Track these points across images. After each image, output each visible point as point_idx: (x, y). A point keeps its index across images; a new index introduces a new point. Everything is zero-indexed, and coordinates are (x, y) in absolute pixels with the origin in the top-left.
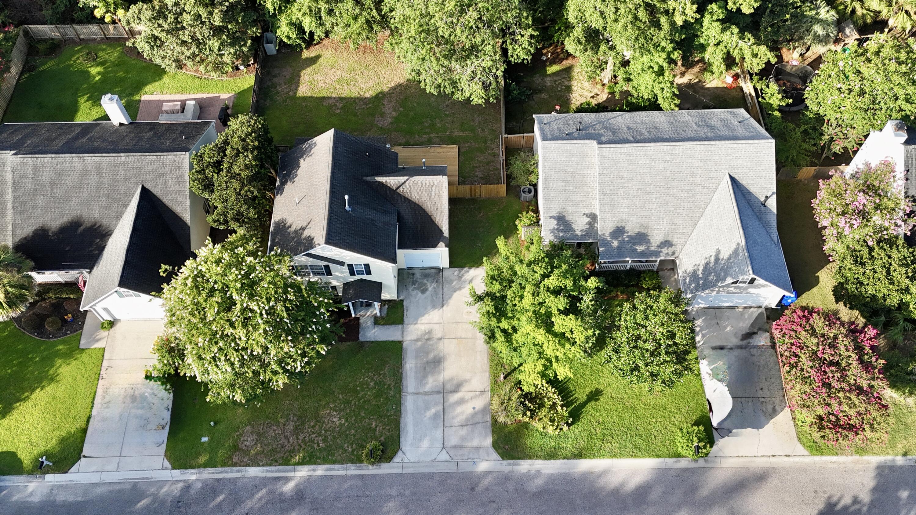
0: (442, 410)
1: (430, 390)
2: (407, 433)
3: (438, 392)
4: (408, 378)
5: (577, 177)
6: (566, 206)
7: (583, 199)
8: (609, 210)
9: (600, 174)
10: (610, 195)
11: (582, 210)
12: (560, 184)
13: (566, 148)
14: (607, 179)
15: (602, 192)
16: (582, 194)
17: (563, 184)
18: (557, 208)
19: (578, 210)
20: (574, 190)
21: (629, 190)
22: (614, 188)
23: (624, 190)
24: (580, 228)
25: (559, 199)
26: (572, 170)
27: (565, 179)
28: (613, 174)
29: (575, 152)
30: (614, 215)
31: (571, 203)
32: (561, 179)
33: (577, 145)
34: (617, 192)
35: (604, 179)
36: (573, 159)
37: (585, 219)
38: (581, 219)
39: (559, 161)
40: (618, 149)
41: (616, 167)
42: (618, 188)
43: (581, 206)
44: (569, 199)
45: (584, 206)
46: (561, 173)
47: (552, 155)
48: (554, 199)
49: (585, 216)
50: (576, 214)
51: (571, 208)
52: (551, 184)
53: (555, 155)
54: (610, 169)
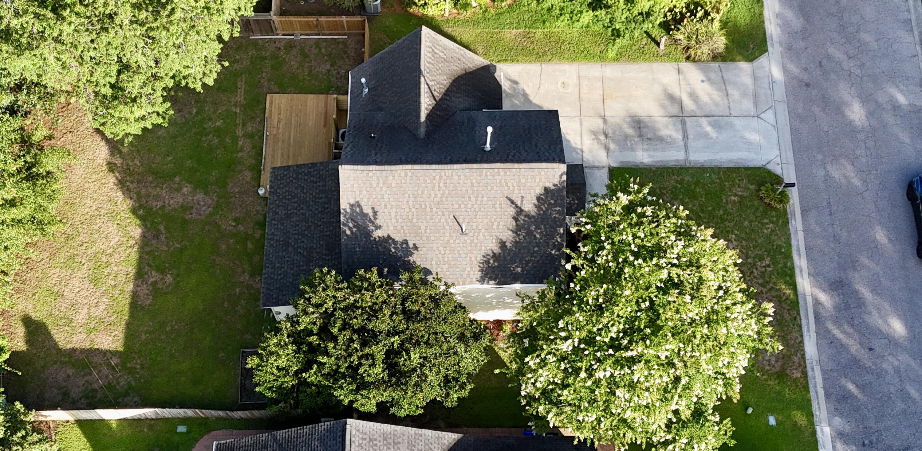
0: (708, 119)
1: (681, 132)
2: (742, 159)
3: (683, 123)
4: (665, 159)
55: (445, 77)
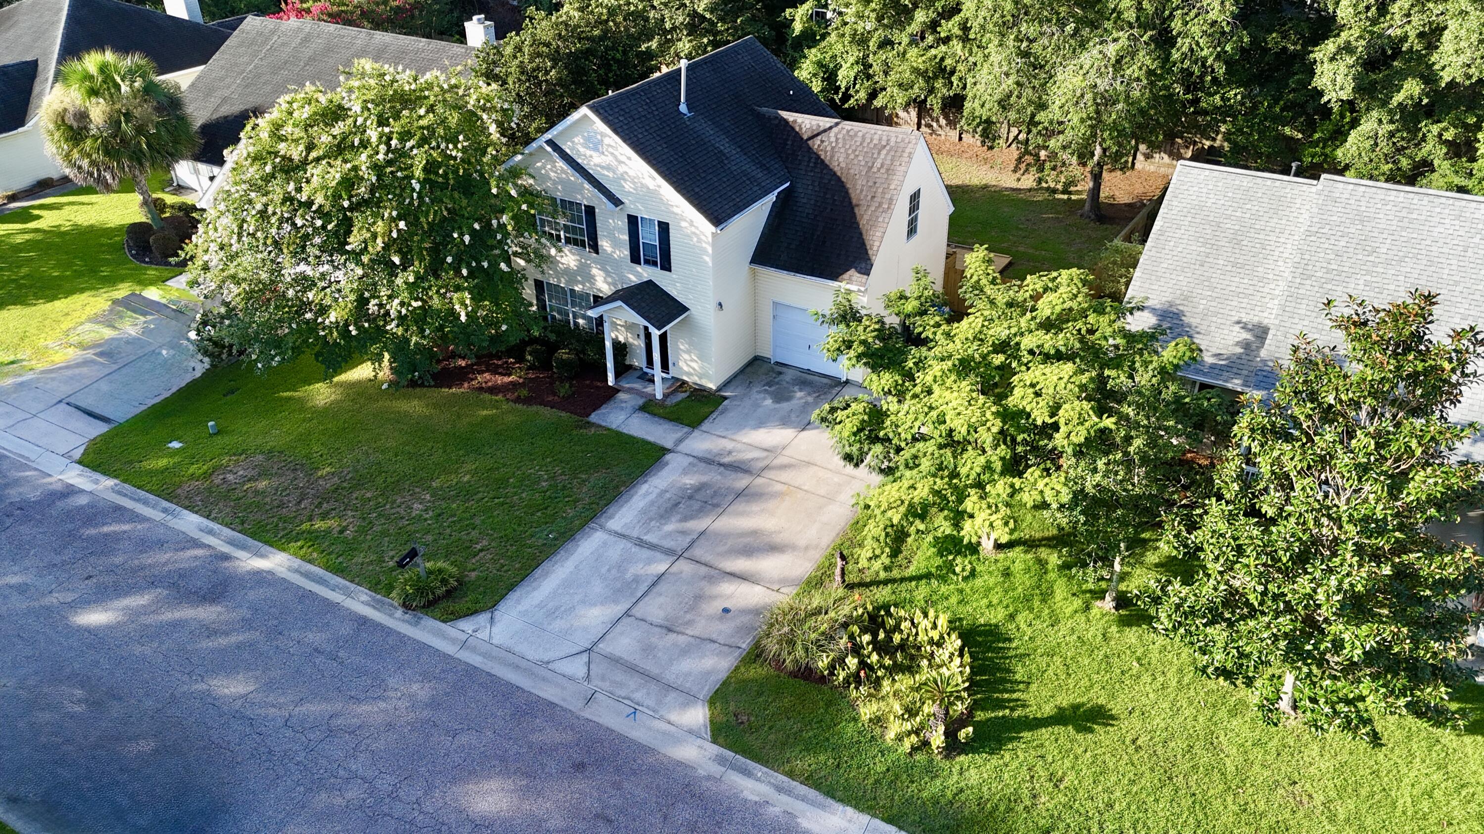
0: (647, 583)
1: (655, 541)
3: (669, 552)
4: (627, 506)
5: (1244, 243)
6: (1194, 295)
7: (1246, 291)
8: (1309, 313)
9: (1309, 233)
10: (1323, 280)
11: (1233, 313)
12: (1194, 248)
13: (1237, 182)
14: (1326, 246)
15: (1300, 271)
16: (1246, 281)
17: (1202, 249)
18: (1167, 294)
19: (1221, 311)
20: (1229, 268)
21: (1385, 281)
22: (1340, 268)
23: (1368, 278)
24: (1215, 351)
25: (1181, 278)
26: (1237, 227)
27: (1213, 242)
28: (1346, 239)
29: (1260, 195)
30: (1320, 327)
31: (1209, 293)
32: (1201, 240)
33: (1269, 182)
34: (1347, 280)
35: (1317, 244)
36: (1249, 206)
37: (1234, 334)
38: (1225, 332)
39: (1209, 204)
40: (1379, 191)
41: (1360, 227)
42: (1351, 270)
43: (1234, 303)
44: (1206, 283)
45: (1243, 305)
46: (1207, 227)
47: (1195, 189)
48: (1168, 275)
49: (1237, 328)
50: (1214, 319)
51: (1204, 302)
52: (1172, 244)
53: (1205, 190)
54: (1342, 229)
55: (843, 165)
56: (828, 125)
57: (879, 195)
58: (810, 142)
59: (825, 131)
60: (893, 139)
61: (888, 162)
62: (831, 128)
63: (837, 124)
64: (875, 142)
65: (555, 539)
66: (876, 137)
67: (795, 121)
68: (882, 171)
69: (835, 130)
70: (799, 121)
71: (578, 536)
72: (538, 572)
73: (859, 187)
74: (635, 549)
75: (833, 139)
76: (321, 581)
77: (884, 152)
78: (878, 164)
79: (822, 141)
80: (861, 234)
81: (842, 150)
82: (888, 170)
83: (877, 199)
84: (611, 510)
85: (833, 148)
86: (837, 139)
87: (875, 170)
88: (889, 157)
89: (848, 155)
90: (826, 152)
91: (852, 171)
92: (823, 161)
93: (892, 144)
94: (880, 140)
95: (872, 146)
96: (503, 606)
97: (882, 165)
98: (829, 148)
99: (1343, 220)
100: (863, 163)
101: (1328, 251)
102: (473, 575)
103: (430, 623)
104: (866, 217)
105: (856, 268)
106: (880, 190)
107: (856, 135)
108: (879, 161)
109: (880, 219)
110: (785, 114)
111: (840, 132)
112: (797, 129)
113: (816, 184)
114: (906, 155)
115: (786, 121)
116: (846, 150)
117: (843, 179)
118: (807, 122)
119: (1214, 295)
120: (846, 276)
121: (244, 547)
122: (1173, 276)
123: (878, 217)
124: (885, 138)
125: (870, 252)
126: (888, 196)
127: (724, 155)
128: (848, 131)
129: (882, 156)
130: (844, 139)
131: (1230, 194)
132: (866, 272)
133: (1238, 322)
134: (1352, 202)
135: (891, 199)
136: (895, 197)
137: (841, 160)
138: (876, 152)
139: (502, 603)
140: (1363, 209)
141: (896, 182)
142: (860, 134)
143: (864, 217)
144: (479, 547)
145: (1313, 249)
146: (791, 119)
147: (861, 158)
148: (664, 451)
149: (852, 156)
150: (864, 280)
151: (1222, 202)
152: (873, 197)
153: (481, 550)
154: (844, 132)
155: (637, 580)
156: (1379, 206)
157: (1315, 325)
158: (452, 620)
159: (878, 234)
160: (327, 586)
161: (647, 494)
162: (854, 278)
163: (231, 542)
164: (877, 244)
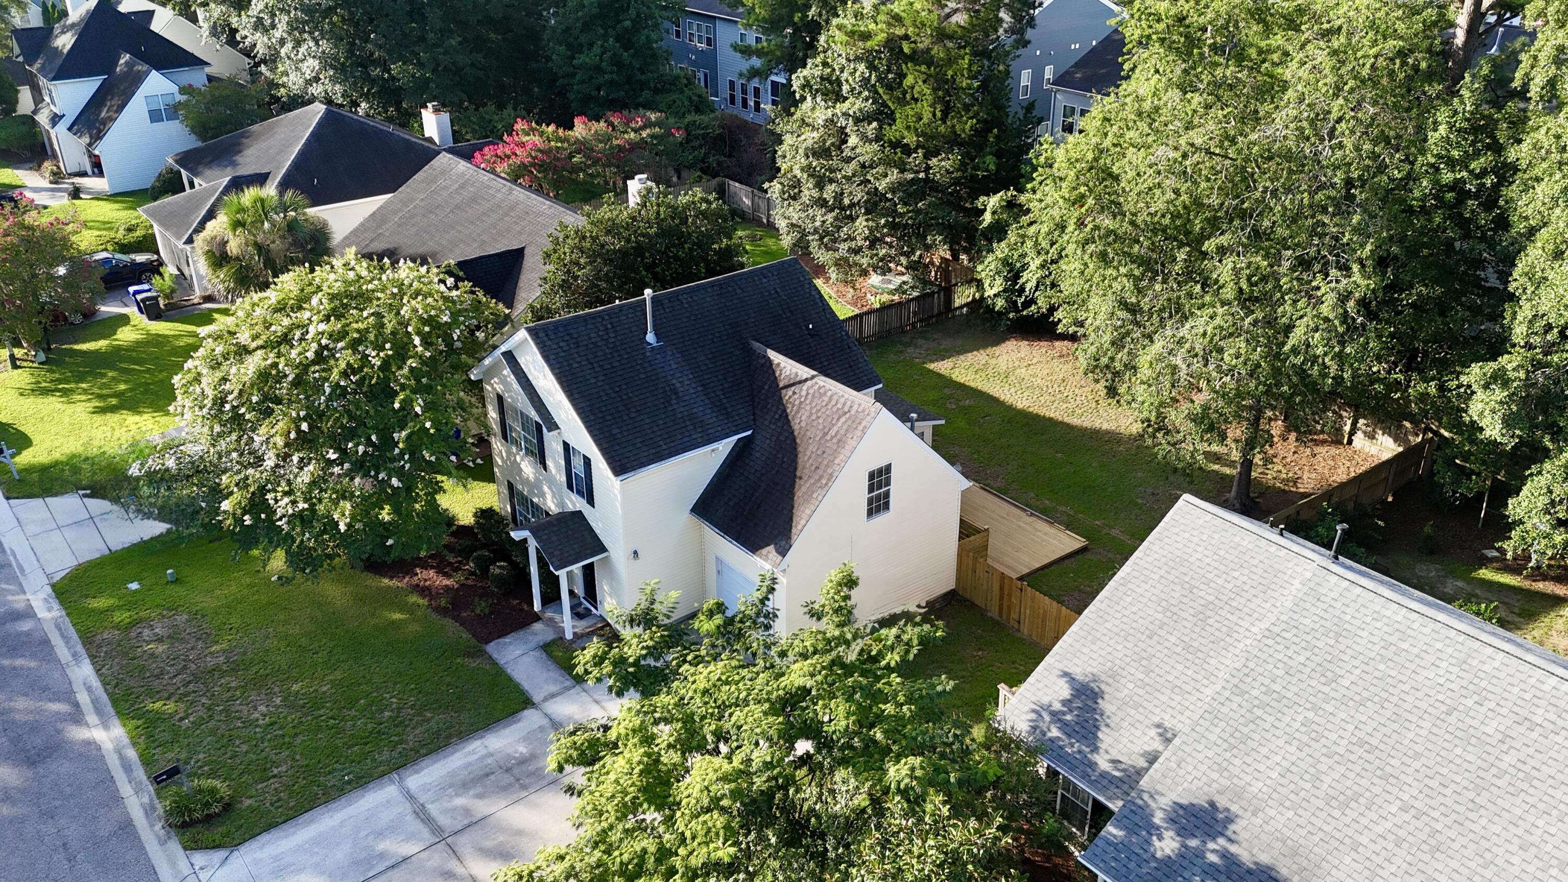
1: (435, 813)
3: (437, 831)
4: (442, 762)
5: (1210, 621)
6: (1125, 673)
7: (1184, 686)
8: (1219, 742)
9: (1268, 633)
10: (1256, 702)
11: (1157, 711)
12: (1151, 612)
13: (1237, 539)
14: (1280, 656)
15: (1236, 681)
16: (1190, 673)
17: (1160, 616)
18: (1094, 664)
19: (1145, 704)
20: (1178, 650)
21: (1329, 726)
22: (1284, 692)
23: (1310, 715)
24: (1115, 755)
25: (1119, 647)
26: (1211, 598)
27: (1175, 610)
28: (1308, 654)
29: (1255, 562)
30: (1225, 764)
31: (1142, 676)
32: (1164, 604)
33: (1274, 548)
34: (1285, 710)
35: (1271, 651)
36: (1236, 574)
37: (1146, 739)
38: (1138, 733)
39: (1192, 560)
40: (1378, 600)
41: (1332, 642)
42: (1296, 699)
43: (1164, 698)
44: (1144, 662)
45: (1173, 704)
46: (1178, 588)
47: (1187, 535)
48: (1106, 639)
49: (1153, 732)
50: (1133, 712)
51: (1131, 686)
52: (1129, 599)
53: (1196, 540)
54: (1309, 638)
55: (803, 424)
56: (804, 377)
57: (822, 467)
58: (783, 392)
59: (800, 382)
60: (855, 407)
61: (842, 432)
62: (806, 380)
63: (813, 377)
64: (839, 406)
65: (349, 782)
66: (842, 400)
67: (779, 364)
68: (835, 441)
69: (809, 383)
70: (782, 365)
71: (371, 785)
72: (307, 816)
73: (808, 453)
74: (410, 818)
75: (804, 393)
76: (127, 767)
77: (843, 419)
78: (833, 432)
79: (794, 393)
80: (793, 507)
81: (808, 408)
82: (840, 441)
83: (820, 472)
84: (427, 761)
85: (801, 403)
86: (808, 394)
87: (828, 437)
88: (845, 427)
89: (811, 414)
90: (793, 406)
91: (808, 434)
92: (787, 416)
93: (853, 412)
94: (844, 404)
95: (835, 409)
96: (244, 849)
97: (836, 435)
98: (797, 403)
99: (1316, 627)
100: (820, 427)
101: (1280, 665)
102: (248, 802)
103: (175, 846)
104: (804, 489)
105: (776, 545)
106: (825, 462)
107: (825, 393)
108: (835, 429)
109: (815, 496)
110: (773, 355)
111: (812, 386)
112: (777, 374)
113: (774, 439)
114: (860, 428)
115: (770, 362)
116: (812, 408)
117: (798, 441)
118: (789, 368)
119: (1147, 680)
120: (764, 551)
121: (99, 711)
122: (1112, 643)
123: (813, 492)
124: (849, 404)
125: (794, 530)
126: (830, 471)
127: (676, 393)
128: (820, 388)
129: (840, 424)
130: (813, 396)
131: (1222, 553)
132: (783, 552)
133: (1159, 726)
134: (1338, 605)
135: (831, 475)
136: (835, 474)
137: (804, 418)
138: (836, 417)
139: (247, 844)
140: (1348, 618)
141: (841, 456)
142: (829, 393)
143: (801, 490)
144: (276, 771)
145: (1264, 656)
146: (776, 361)
147: (821, 421)
148: (527, 702)
149: (814, 417)
150: (778, 561)
151: (1208, 560)
152: (817, 468)
153: (275, 776)
154: (816, 387)
155: (382, 856)
156: (1368, 620)
157: (1219, 760)
158: (192, 849)
159: (808, 512)
160: (129, 776)
161: (474, 752)
162: (771, 556)
163: (95, 702)
164: (803, 522)
